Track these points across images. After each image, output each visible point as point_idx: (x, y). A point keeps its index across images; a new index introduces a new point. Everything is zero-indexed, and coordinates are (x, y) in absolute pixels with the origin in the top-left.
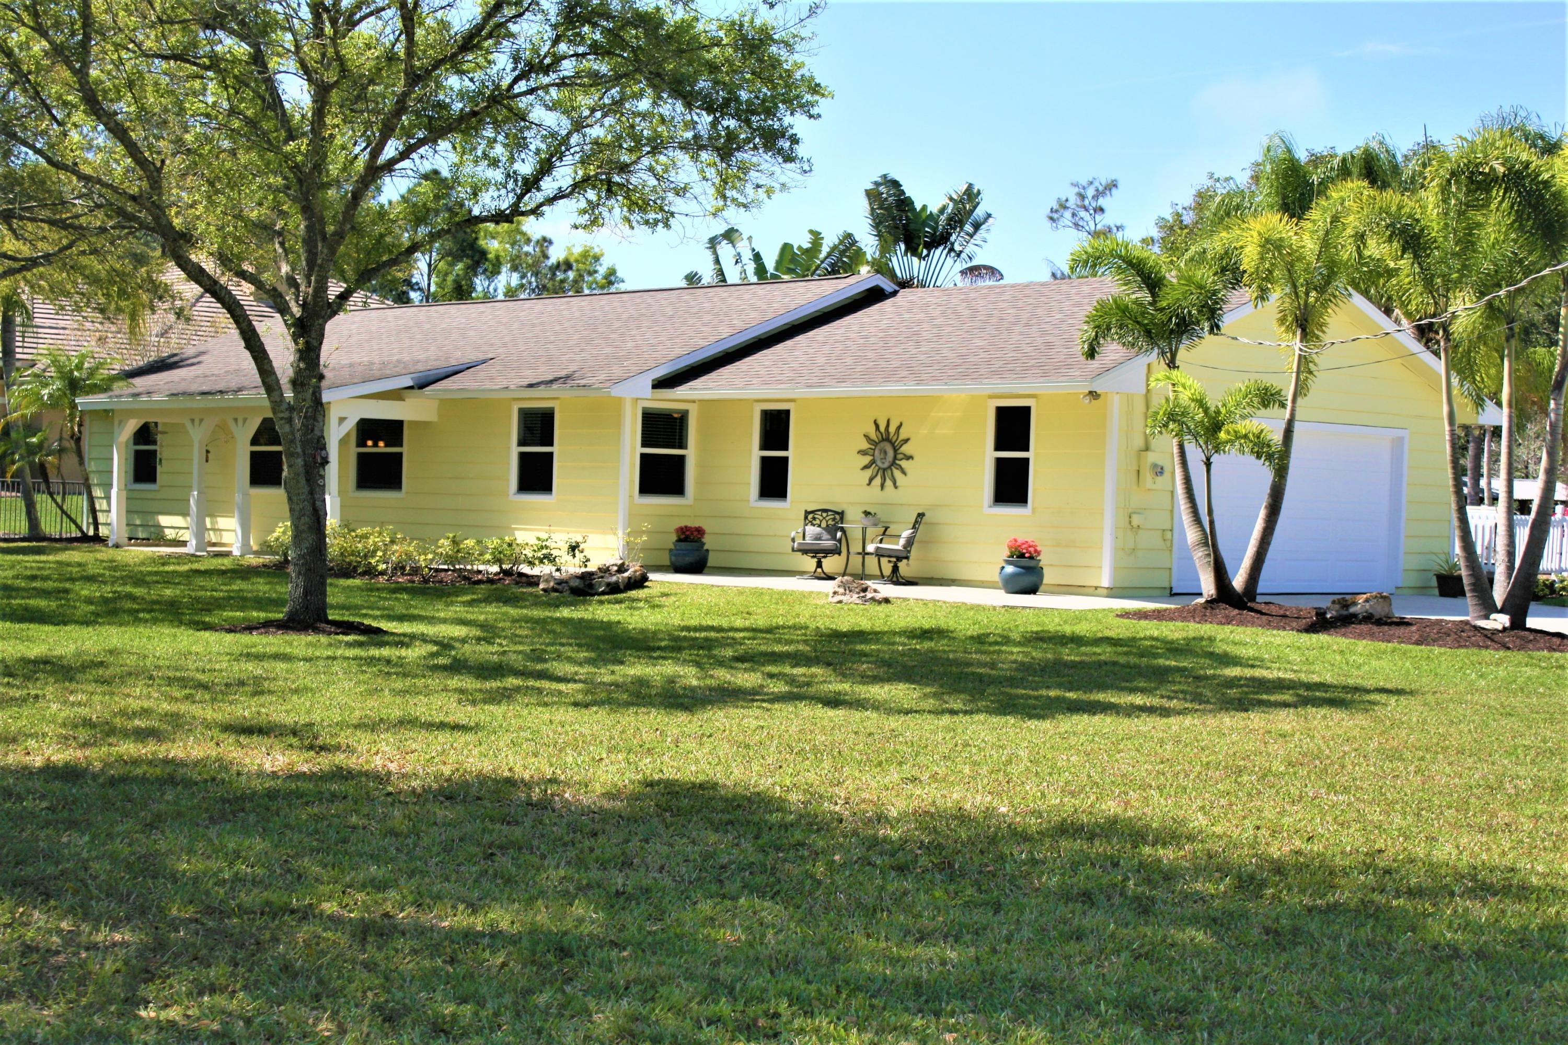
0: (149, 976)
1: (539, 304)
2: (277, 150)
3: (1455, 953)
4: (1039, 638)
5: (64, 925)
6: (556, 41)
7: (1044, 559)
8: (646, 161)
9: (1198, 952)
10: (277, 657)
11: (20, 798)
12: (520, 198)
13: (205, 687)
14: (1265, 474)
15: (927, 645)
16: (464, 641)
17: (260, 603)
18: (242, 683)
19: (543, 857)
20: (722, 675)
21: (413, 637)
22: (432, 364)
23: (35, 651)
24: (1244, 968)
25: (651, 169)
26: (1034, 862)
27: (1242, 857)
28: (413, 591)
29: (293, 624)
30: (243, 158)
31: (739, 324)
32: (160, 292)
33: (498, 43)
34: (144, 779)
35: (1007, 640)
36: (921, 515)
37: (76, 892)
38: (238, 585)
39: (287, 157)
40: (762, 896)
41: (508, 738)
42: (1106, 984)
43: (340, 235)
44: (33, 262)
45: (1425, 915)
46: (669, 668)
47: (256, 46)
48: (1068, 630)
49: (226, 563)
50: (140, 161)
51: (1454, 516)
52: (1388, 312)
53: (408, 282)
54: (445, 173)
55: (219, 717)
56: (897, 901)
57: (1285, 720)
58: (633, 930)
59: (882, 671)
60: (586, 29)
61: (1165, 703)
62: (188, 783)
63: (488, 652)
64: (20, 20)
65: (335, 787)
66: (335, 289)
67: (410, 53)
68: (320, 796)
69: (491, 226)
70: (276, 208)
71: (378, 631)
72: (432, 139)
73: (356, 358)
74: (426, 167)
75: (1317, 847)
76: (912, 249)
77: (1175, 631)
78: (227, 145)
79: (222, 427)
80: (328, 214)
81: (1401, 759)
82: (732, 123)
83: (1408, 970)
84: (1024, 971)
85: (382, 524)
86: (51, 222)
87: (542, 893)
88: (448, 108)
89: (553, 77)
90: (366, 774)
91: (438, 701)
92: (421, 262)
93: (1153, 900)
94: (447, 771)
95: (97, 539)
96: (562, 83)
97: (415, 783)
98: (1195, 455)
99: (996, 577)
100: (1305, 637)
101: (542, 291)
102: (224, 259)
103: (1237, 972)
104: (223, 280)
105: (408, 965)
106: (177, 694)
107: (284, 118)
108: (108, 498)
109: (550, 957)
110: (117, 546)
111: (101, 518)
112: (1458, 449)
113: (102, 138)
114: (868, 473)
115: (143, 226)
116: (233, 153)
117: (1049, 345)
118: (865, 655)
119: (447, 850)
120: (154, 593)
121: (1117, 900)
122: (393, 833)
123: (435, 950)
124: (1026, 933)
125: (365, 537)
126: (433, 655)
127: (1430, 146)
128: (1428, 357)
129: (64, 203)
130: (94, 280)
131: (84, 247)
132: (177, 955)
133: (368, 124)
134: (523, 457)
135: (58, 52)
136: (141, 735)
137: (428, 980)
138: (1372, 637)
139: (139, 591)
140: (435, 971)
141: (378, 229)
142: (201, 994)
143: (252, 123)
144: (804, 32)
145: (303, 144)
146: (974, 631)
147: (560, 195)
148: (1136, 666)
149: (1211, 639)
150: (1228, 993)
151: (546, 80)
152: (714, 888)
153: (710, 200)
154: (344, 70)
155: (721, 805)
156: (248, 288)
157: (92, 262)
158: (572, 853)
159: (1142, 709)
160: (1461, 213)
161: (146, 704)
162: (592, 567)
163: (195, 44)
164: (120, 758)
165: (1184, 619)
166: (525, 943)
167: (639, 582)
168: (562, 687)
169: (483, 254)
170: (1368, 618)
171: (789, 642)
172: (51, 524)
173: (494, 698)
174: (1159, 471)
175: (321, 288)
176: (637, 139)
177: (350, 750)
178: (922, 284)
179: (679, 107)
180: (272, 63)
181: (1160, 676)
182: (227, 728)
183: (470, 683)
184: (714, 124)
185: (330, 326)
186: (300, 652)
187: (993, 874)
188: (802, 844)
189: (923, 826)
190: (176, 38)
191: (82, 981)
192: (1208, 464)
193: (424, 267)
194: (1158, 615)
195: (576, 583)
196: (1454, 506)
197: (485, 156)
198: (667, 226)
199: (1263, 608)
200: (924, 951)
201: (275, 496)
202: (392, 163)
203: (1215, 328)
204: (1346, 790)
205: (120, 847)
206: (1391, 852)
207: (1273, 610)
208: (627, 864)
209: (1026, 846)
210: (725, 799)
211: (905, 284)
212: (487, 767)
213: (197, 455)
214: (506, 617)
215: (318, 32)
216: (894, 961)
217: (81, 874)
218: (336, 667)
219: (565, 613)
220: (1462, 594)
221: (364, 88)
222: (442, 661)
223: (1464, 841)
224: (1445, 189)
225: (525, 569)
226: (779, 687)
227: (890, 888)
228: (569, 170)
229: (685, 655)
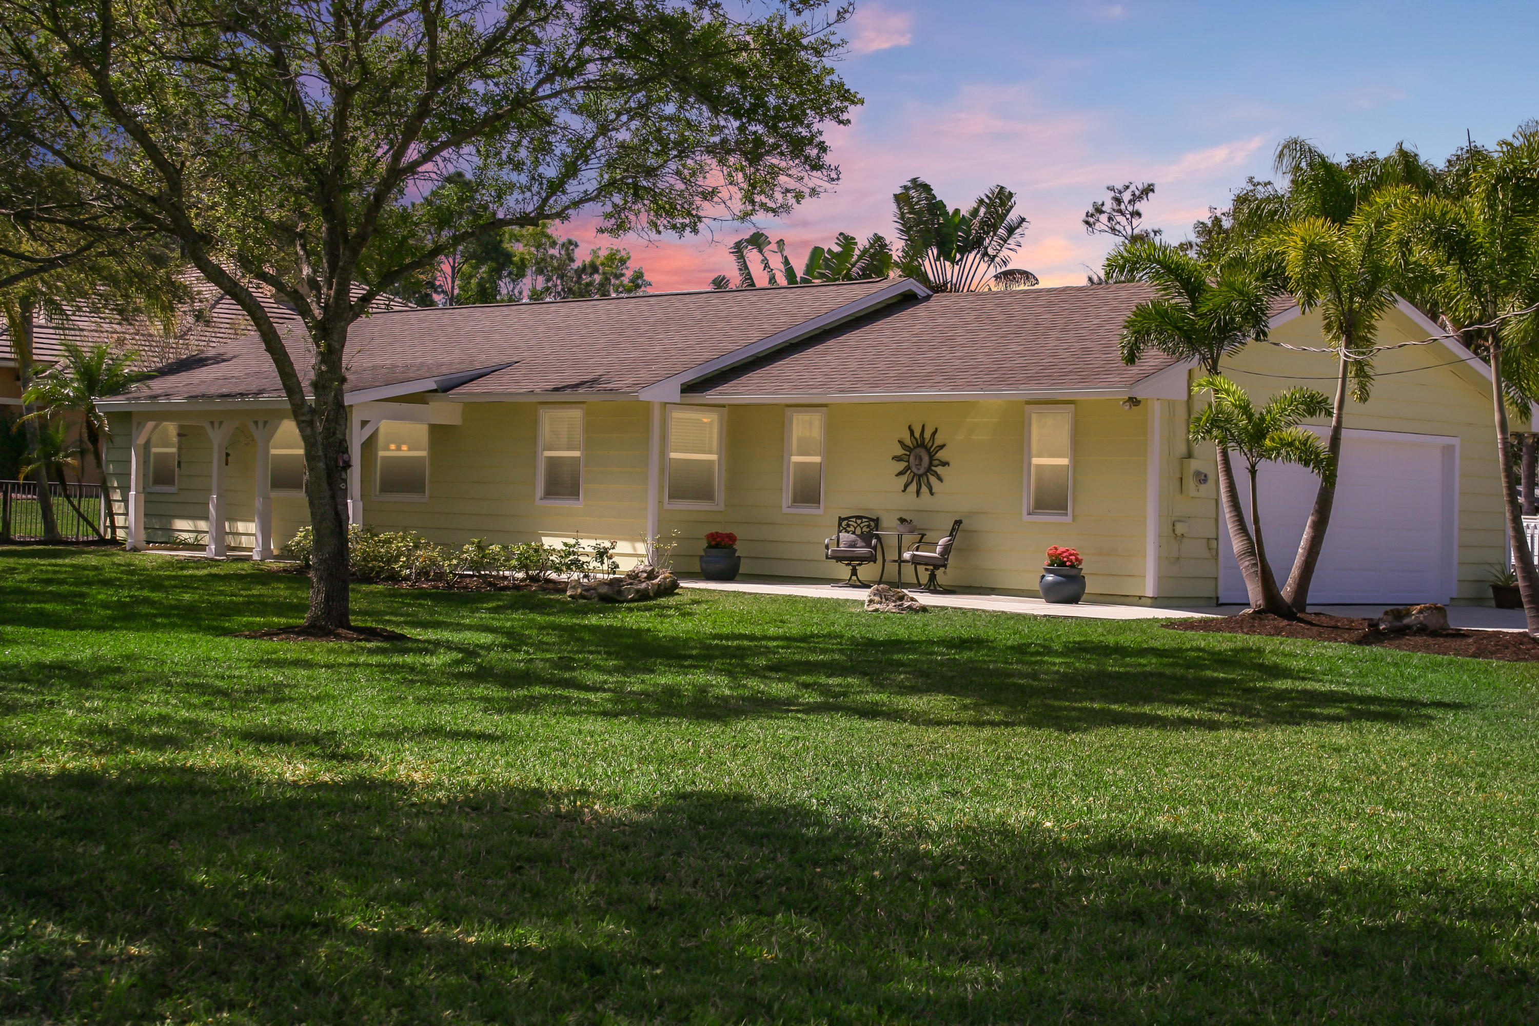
0: (165, 991)
1: (565, 309)
2: (295, 150)
3: (1524, 976)
4: (1082, 649)
5: (79, 938)
6: (581, 45)
7: (1086, 568)
8: (673, 166)
9: (1254, 974)
10: (296, 663)
11: (34, 807)
12: (545, 201)
13: (224, 694)
14: (1313, 480)
15: (967, 655)
16: (488, 648)
17: (281, 608)
18: (262, 690)
19: (573, 870)
20: (755, 685)
21: (437, 644)
22: (456, 367)
23: (51, 656)
24: (1303, 991)
25: (678, 173)
26: (1081, 879)
27: (1297, 875)
28: (437, 597)
29: (313, 631)
30: (263, 158)
31: (769, 328)
32: (181, 293)
33: (522, 48)
34: (161, 788)
35: (1048, 651)
36: (958, 523)
37: (91, 904)
38: (258, 590)
39: (308, 159)
40: (800, 912)
41: (535, 748)
42: (1159, 1006)
43: (362, 238)
44: (51, 263)
45: (1492, 938)
46: (700, 677)
47: (277, 49)
48: (1111, 640)
49: (246, 568)
50: (160, 163)
51: (1509, 525)
52: (1434, 317)
53: (431, 285)
54: (469, 176)
55: (238, 724)
56: (940, 919)
57: (1339, 734)
58: (666, 947)
59: (920, 682)
60: (611, 33)
61: (1216, 717)
62: (207, 792)
63: (517, 659)
64: (39, 21)
65: (358, 797)
66: (357, 291)
67: (433, 55)
68: (342, 806)
69: (516, 229)
70: (298, 210)
71: (402, 637)
72: (456, 142)
73: (379, 361)
74: (449, 169)
75: (1374, 866)
76: (945, 254)
77: (1223, 642)
78: (247, 147)
79: (242, 430)
80: (350, 216)
81: (1461, 774)
82: (760, 129)
83: (1475, 994)
84: (1073, 993)
85: (405, 529)
86: (70, 223)
87: (572, 908)
88: (471, 111)
89: (578, 80)
90: (390, 784)
91: (463, 708)
92: (445, 265)
93: (1206, 919)
94: (473, 781)
95: (114, 542)
96: (588, 87)
97: (440, 794)
98: (1239, 462)
99: (1036, 586)
100: (1356, 651)
101: (568, 294)
102: (245, 261)
103: (1296, 995)
104: (244, 282)
105: (434, 981)
106: (195, 701)
107: (306, 122)
108: (125, 500)
109: (581, 974)
110: (135, 549)
111: (119, 521)
112: (1511, 457)
113: (124, 141)
114: (904, 479)
115: (162, 227)
116: (254, 156)
117: (1087, 351)
118: (900, 664)
119: (473, 862)
120: (172, 599)
121: (1168, 918)
122: (418, 845)
123: (461, 966)
124: (1075, 952)
125: (388, 541)
126: (458, 662)
127: (1474, 152)
128: (1476, 364)
129: (82, 204)
130: (112, 281)
131: (102, 248)
132: (194, 970)
133: (391, 127)
134: (549, 461)
135: (77, 54)
136: (158, 743)
137: (455, 999)
138: (1427, 649)
139: (156, 596)
140: (461, 988)
141: (402, 232)
142: (220, 1009)
143: (272, 125)
144: (834, 40)
145: (325, 146)
146: (1014, 640)
147: (586, 198)
148: (1183, 678)
149: (1260, 651)
150: (1286, 1016)
151: (572, 83)
152: (750, 903)
153: (738, 204)
154: (365, 71)
155: (756, 818)
156: (269, 290)
157: (110, 263)
158: (602, 866)
159: (1190, 722)
160: (1507, 219)
161: (164, 710)
162: (621, 573)
163: (215, 47)
164: (136, 766)
165: (1232, 630)
166: (555, 959)
167: (669, 589)
168: (592, 696)
169: (508, 256)
170: (1423, 630)
171: (824, 651)
172: (67, 527)
173: (516, 706)
174: (1202, 478)
175: (343, 291)
176: (664, 143)
177: (373, 759)
178: (956, 289)
179: (706, 113)
180: (294, 66)
181: (1208, 688)
182: (247, 736)
183: (494, 691)
184: (742, 129)
185: (351, 327)
186: (321, 658)
187: (1040, 892)
188: (839, 858)
189: (965, 841)
190: (197, 40)
191: (97, 996)
192: (1253, 472)
193: (447, 268)
194: (1205, 626)
195: (604, 590)
196: (1508, 516)
197: (510, 160)
198: (695, 231)
199: (1313, 619)
200: (969, 971)
201: (295, 498)
202: (415, 164)
203: (1261, 335)
204: (1405, 807)
205: (134, 857)
206: (1451, 875)
207: (1325, 621)
208: (658, 878)
209: (1072, 863)
210: (760, 812)
211: (938, 289)
212: (514, 777)
213: (216, 457)
214: (532, 624)
215: (341, 36)
216: (938, 981)
217: (97, 885)
218: (360, 673)
219: (593, 620)
220: (1520, 605)
221: (386, 90)
222: (466, 668)
223: (1529, 860)
224: (1491, 195)
225: (553, 576)
226: (810, 698)
227: (932, 905)
228: (594, 174)
229: (716, 664)
